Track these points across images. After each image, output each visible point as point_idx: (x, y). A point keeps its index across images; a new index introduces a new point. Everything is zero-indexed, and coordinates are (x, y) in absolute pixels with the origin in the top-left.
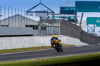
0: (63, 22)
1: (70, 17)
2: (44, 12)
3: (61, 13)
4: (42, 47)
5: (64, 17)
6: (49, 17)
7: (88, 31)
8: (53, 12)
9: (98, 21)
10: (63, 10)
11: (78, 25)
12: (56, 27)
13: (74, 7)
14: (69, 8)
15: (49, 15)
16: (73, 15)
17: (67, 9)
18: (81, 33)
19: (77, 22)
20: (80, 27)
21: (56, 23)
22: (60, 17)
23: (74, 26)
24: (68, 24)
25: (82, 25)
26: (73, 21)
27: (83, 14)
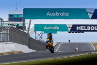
0: (11, 29)
1: (18, 25)
3: (9, 21)
5: (12, 25)
7: (36, 38)
8: (2, 20)
9: (45, 28)
10: (12, 18)
11: (26, 32)
12: (5, 34)
13: (22, 15)
14: (18, 15)
16: (21, 23)
17: (16, 17)
18: (29, 39)
19: (25, 29)
20: (28, 34)
21: (5, 31)
22: (9, 24)
23: (22, 33)
24: (16, 31)
25: (29, 32)
26: (21, 28)
27: (30, 21)
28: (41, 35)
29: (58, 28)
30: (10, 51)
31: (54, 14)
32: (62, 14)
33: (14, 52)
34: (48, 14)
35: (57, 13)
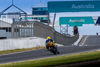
1: (42, 18)
2: (17, 14)
3: (33, 14)
4: (16, 50)
5: (36, 18)
6: (21, 18)
7: (61, 31)
8: (25, 13)
9: (70, 21)
10: (36, 11)
11: (51, 25)
12: (29, 28)
13: (46, 8)
14: (42, 8)
15: (21, 17)
16: (45, 16)
17: (39, 10)
18: (54, 33)
19: (50, 23)
20: (53, 28)
21: (29, 25)
22: (32, 18)
23: (47, 27)
24: (41, 25)
25: (55, 25)
26: (46, 21)
27: (55, 14)
28: (66, 28)
29: (84, 21)
30: (35, 47)
31: (79, 7)
32: (88, 7)
33: (39, 47)
34: (73, 6)
35: (82, 6)
